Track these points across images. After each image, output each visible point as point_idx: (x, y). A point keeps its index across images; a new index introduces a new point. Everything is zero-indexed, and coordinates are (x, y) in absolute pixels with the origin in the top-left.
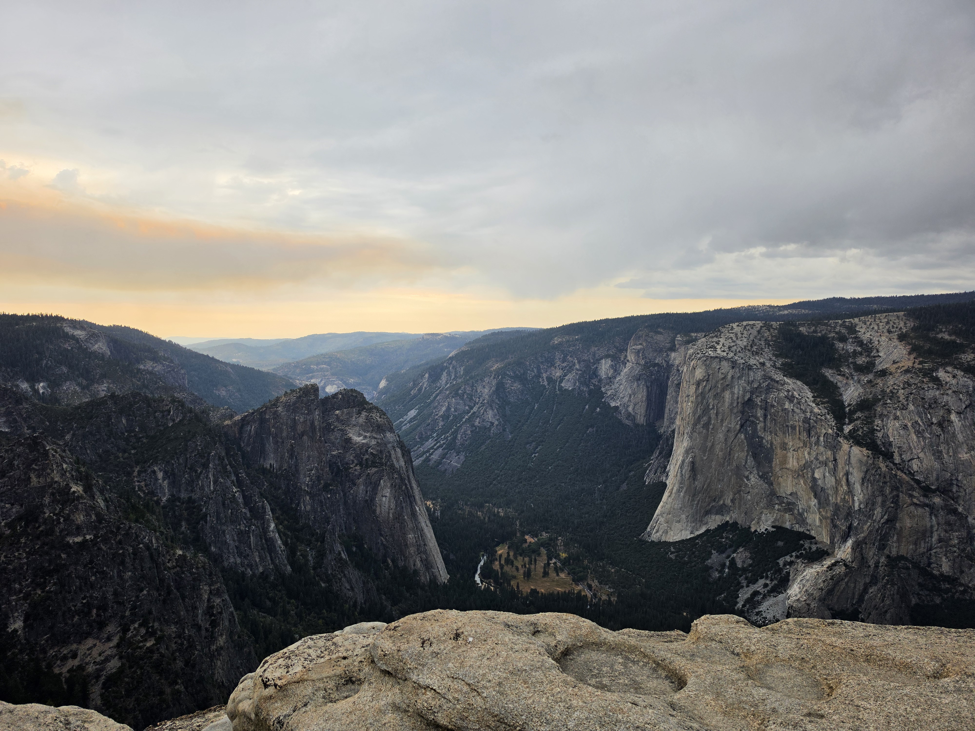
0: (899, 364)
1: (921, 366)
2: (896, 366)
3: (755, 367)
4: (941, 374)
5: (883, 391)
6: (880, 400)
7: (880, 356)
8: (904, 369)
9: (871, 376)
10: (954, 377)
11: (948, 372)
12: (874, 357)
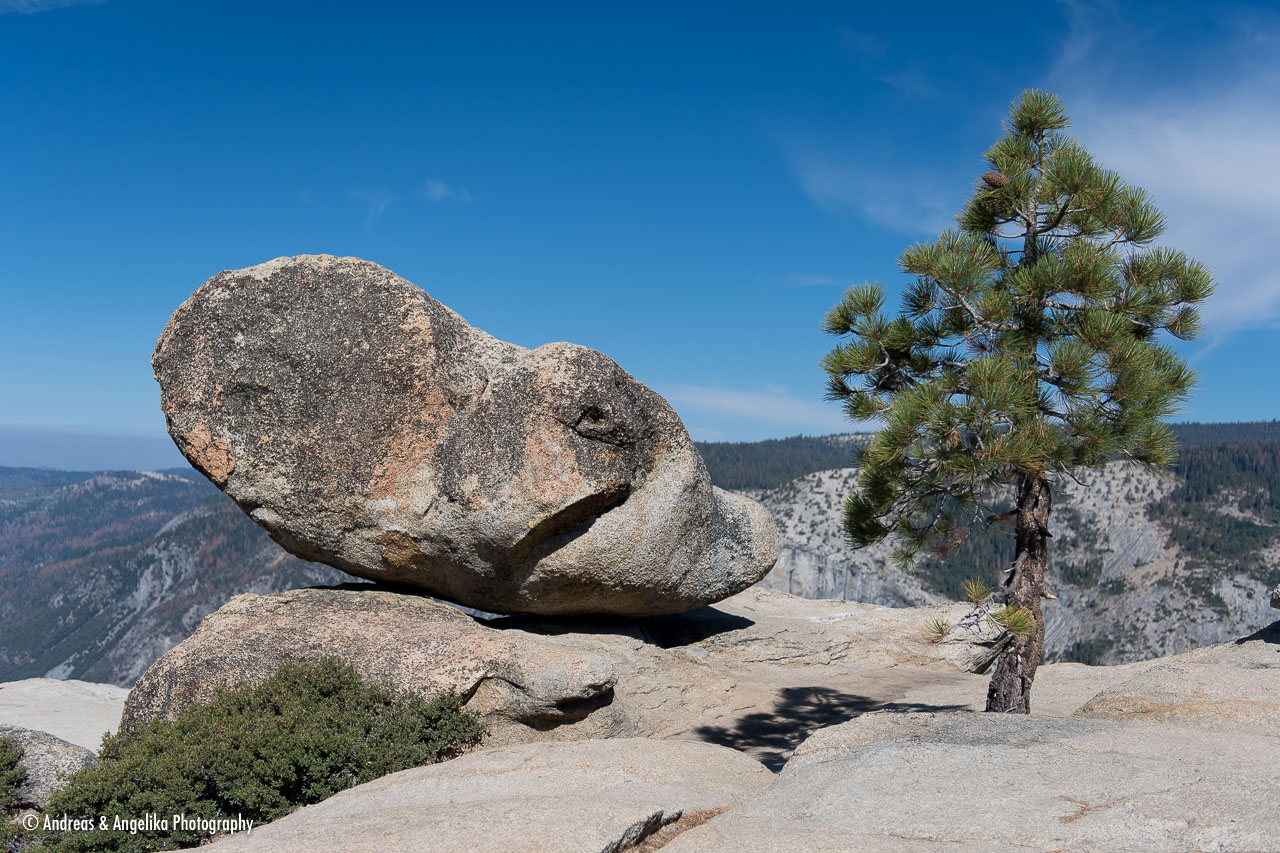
0: (1147, 568)
1: (1187, 573)
2: (1141, 571)
3: (865, 569)
4: (1226, 590)
5: (1116, 625)
6: (1110, 644)
7: (1113, 551)
8: (1156, 578)
9: (1093, 593)
10: (1250, 596)
11: (1239, 587)
12: (1101, 552)
